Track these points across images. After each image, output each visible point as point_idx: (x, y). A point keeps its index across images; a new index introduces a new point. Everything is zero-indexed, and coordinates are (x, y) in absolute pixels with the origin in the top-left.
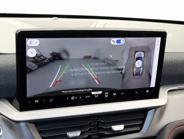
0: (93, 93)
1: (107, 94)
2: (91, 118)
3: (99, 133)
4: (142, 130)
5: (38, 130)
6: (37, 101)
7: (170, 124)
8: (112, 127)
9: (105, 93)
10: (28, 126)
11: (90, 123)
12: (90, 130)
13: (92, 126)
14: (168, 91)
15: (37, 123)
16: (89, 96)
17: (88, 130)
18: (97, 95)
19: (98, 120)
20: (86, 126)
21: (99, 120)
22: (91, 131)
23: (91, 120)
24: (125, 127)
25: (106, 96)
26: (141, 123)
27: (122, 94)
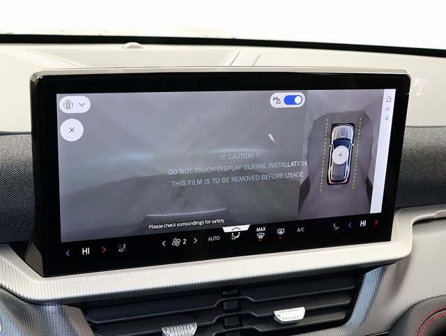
0: (227, 229)
1: (261, 232)
2: (222, 292)
3: (244, 328)
4: (349, 321)
5: (89, 322)
6: (87, 251)
7: (419, 306)
8: (276, 313)
9: (258, 230)
10: (63, 314)
11: (221, 304)
12: (221, 321)
13: (226, 311)
14: (415, 223)
15: (86, 305)
16: (217, 238)
17: (214, 321)
18: (236, 233)
19: (240, 295)
20: (210, 312)
21: (242, 297)
22: (223, 323)
23: (224, 296)
24: (308, 314)
25: (261, 237)
26: (348, 302)
27: (299, 230)
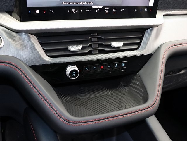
0: (94, 7)
1: (107, 9)
2: (91, 34)
3: (100, 49)
4: (140, 47)
5: (40, 43)
6: (37, 12)
7: (165, 44)
8: (112, 43)
9: (106, 9)
10: (29, 37)
11: (91, 39)
12: (90, 46)
13: (93, 42)
14: (164, 15)
16: (90, 10)
17: (88, 45)
18: (97, 9)
19: (98, 36)
20: (87, 42)
22: (92, 47)
23: (92, 36)
24: (125, 45)
25: (107, 12)
26: (139, 41)
27: (121, 10)
